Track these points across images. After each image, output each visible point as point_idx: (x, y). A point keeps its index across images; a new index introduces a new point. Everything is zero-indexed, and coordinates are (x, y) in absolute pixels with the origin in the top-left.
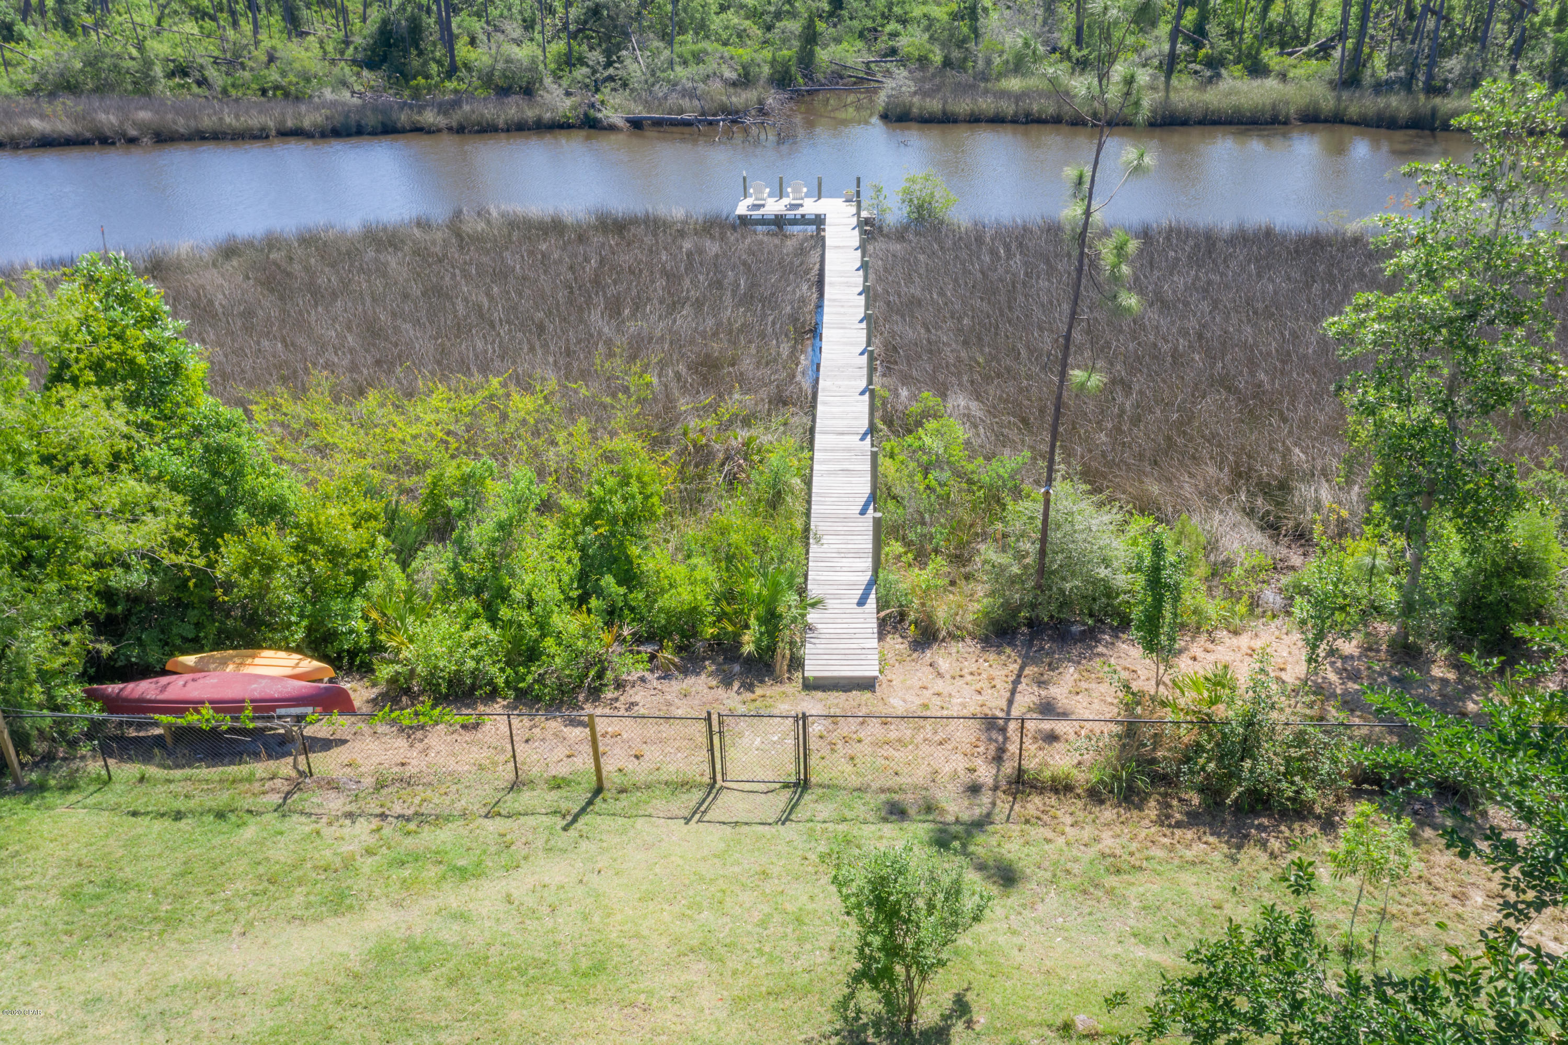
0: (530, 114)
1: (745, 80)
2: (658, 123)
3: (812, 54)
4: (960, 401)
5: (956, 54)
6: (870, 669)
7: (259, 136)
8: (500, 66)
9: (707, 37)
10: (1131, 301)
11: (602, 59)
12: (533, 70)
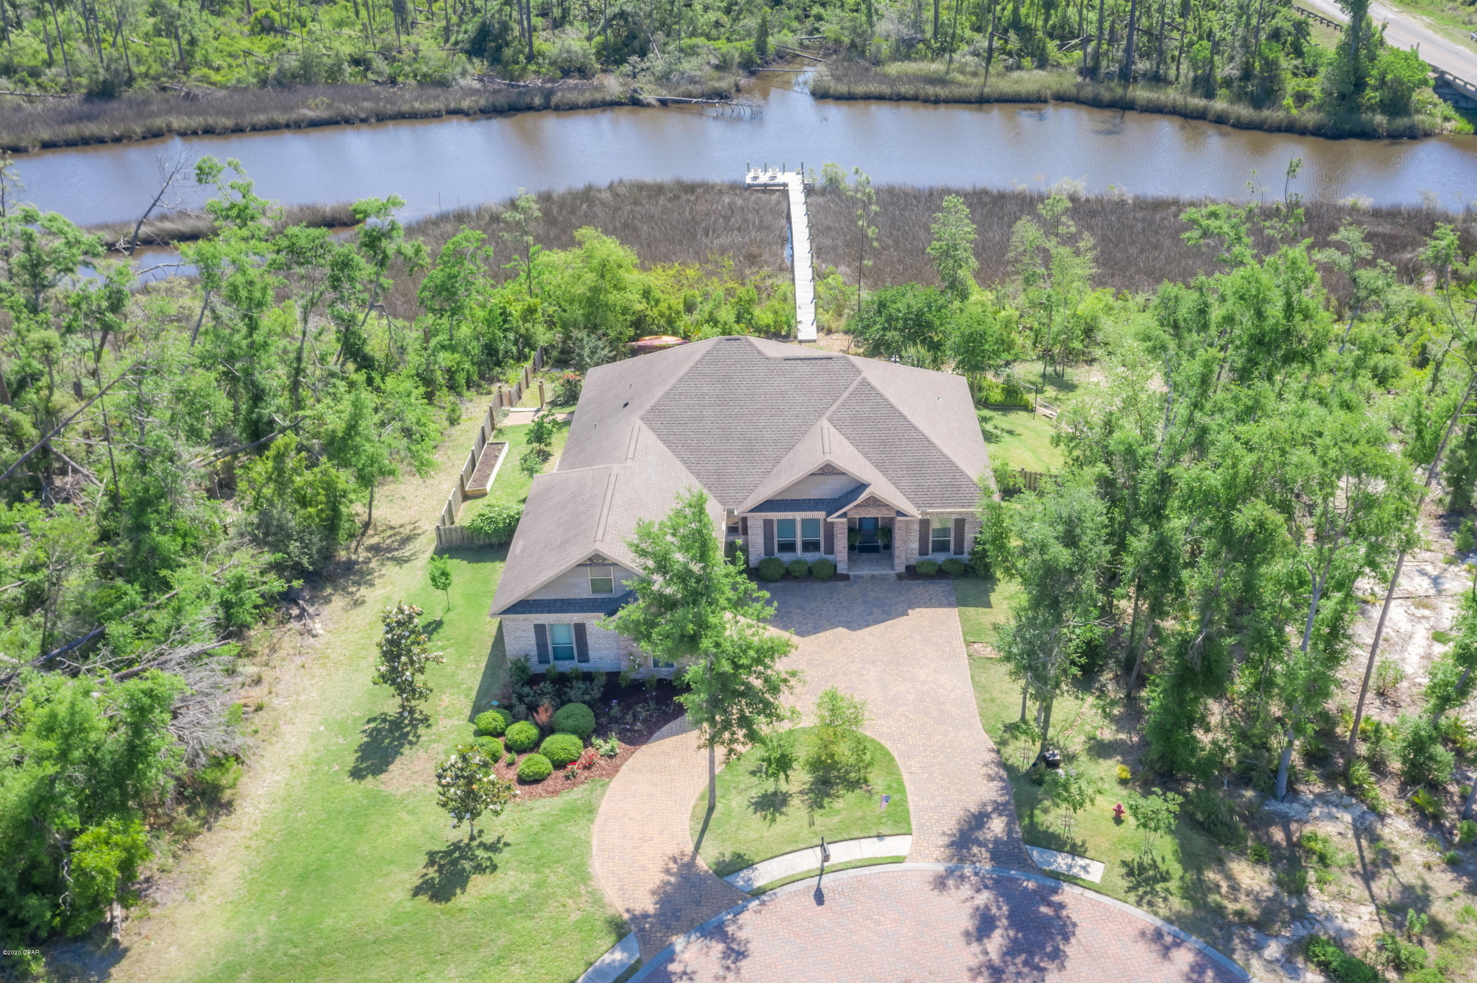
1: (722, 67)
2: (676, 103)
3: (765, 43)
4: (843, 268)
5: (857, 39)
6: (814, 337)
8: (564, 54)
9: (696, 33)
10: (875, 244)
12: (585, 56)
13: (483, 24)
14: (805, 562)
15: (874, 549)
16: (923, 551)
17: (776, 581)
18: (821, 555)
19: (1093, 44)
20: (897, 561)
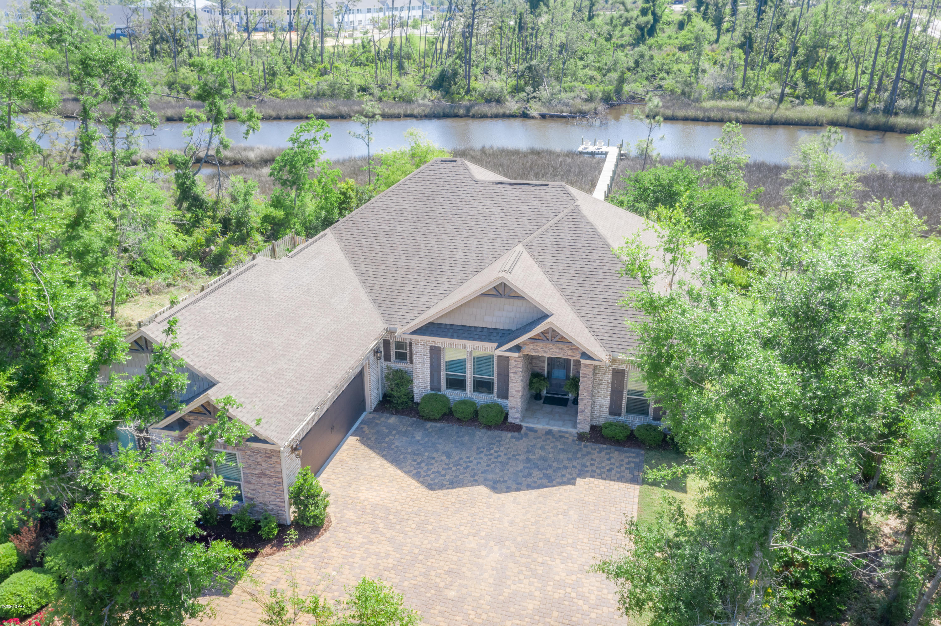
0: (501, 111)
1: (590, 99)
2: (552, 116)
3: (621, 88)
5: (687, 90)
7: (397, 117)
8: (489, 90)
9: (576, 80)
11: (532, 90)
12: (501, 92)
13: (443, 71)
14: (473, 404)
15: (563, 402)
16: (614, 410)
17: (434, 420)
18: (493, 398)
19: (863, 92)
20: (580, 417)
